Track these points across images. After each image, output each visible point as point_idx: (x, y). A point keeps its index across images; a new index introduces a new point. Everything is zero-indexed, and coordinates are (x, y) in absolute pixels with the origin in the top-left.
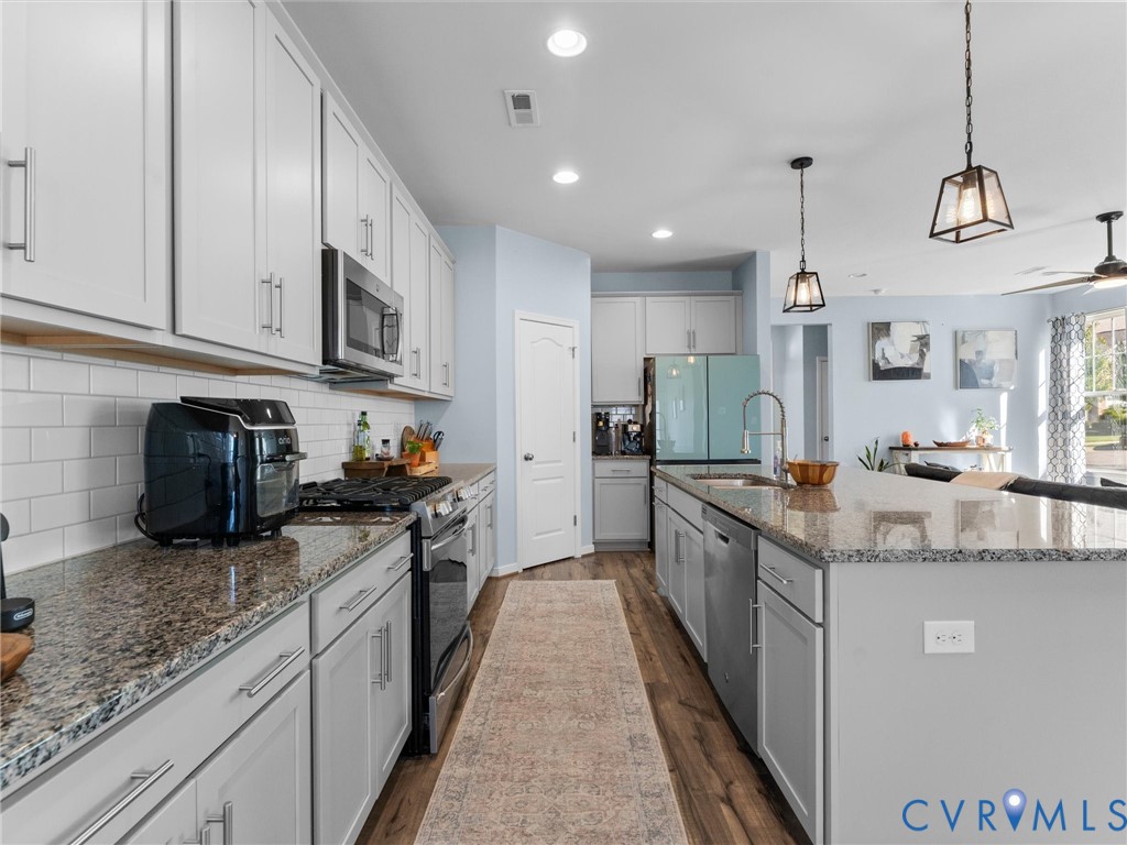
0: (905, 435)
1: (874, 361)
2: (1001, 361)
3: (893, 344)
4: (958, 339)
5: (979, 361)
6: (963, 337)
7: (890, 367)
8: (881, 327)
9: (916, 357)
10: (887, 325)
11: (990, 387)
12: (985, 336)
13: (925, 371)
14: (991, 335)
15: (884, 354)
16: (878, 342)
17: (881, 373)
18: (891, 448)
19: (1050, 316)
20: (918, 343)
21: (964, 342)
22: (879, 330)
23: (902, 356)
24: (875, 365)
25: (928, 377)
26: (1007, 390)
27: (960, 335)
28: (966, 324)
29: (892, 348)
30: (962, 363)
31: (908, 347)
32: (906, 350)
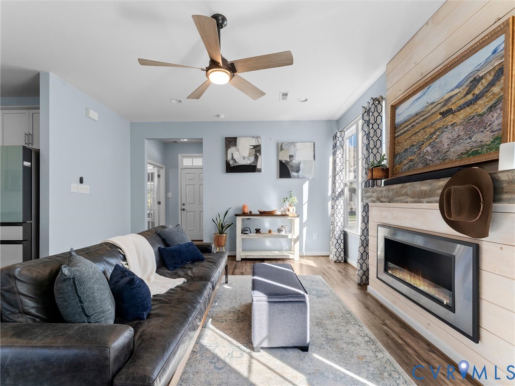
0: (244, 207)
1: (226, 161)
2: (305, 160)
3: (238, 150)
4: (280, 148)
5: (291, 161)
6: (281, 146)
7: (236, 164)
8: (231, 140)
9: (252, 159)
10: (235, 139)
11: (298, 177)
12: (295, 146)
13: (258, 167)
14: (298, 145)
15: (233, 157)
16: (229, 150)
18: (236, 215)
20: (254, 150)
21: (282, 149)
22: (230, 142)
23: (244, 158)
24: (227, 164)
25: (260, 171)
26: (308, 180)
27: (280, 145)
28: (284, 138)
29: (238, 153)
30: (281, 162)
31: (248, 153)
32: (246, 154)
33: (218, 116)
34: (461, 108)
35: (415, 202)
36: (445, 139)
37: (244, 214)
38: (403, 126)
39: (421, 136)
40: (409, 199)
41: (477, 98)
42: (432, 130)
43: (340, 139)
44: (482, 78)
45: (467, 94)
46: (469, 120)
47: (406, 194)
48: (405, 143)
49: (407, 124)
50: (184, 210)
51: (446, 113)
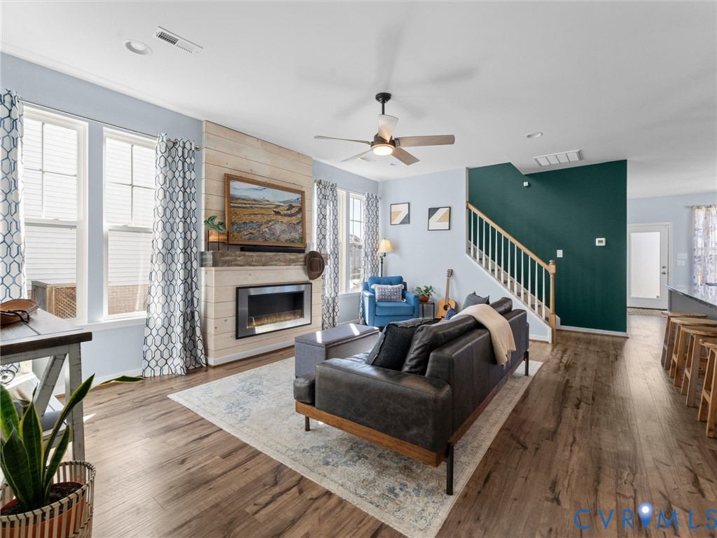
34: (285, 215)
35: (287, 265)
36: (278, 228)
38: (240, 201)
39: (258, 218)
40: (282, 264)
41: (292, 215)
42: (269, 219)
44: (294, 207)
45: (288, 210)
46: (289, 224)
48: (243, 217)
49: (245, 202)
51: (277, 213)
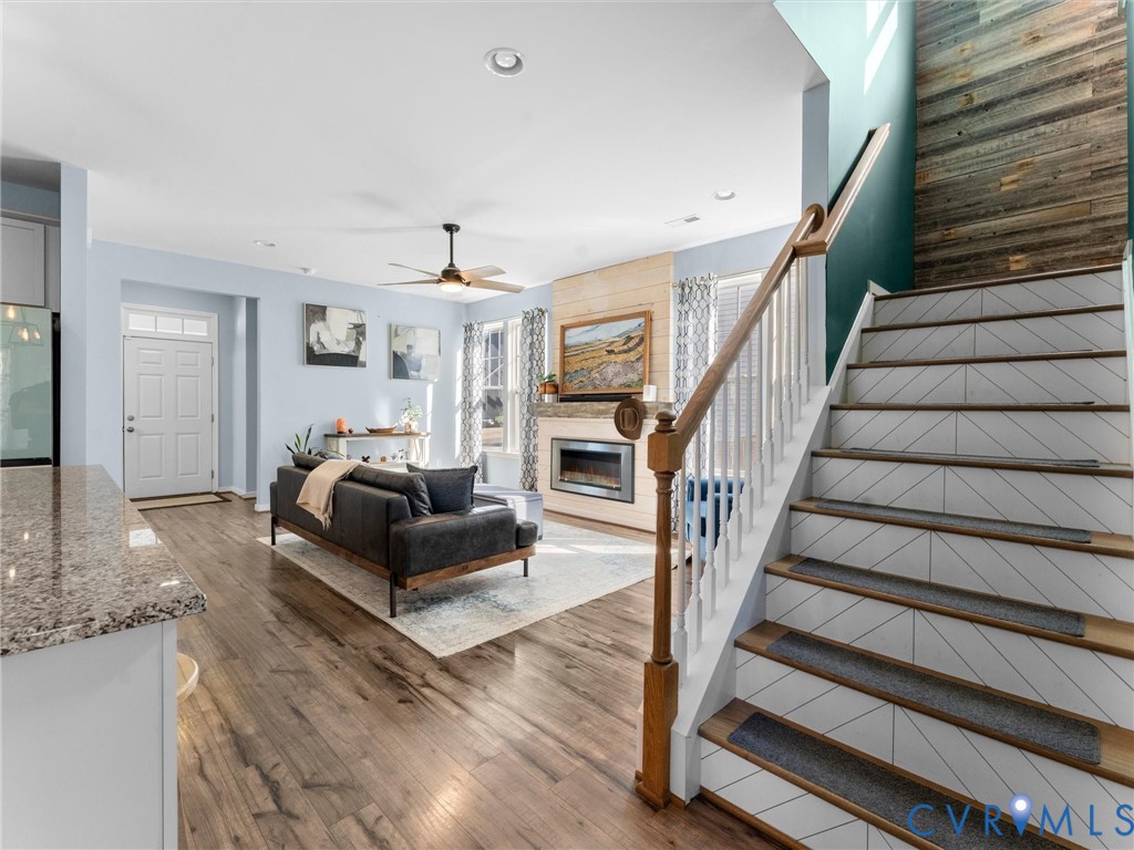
0: (339, 422)
1: (308, 344)
2: (428, 355)
3: (328, 328)
4: (393, 332)
5: (409, 354)
6: (396, 331)
7: (325, 352)
8: (317, 309)
9: (352, 345)
10: (324, 309)
11: (419, 378)
12: (414, 332)
13: (361, 359)
14: (419, 331)
15: (319, 338)
16: (313, 325)
17: (314, 357)
18: (326, 436)
19: (465, 322)
20: (355, 331)
21: (397, 335)
22: (315, 313)
23: (339, 343)
24: (310, 350)
25: (363, 365)
26: (433, 382)
27: (393, 328)
28: (399, 319)
29: (328, 333)
30: (395, 355)
31: (345, 334)
32: (342, 337)
33: (305, 270)
34: (620, 352)
36: (610, 371)
37: (340, 434)
38: (573, 349)
39: (589, 363)
41: (630, 350)
42: (600, 361)
43: (478, 333)
44: (632, 337)
45: (624, 344)
46: (625, 363)
47: (585, 411)
48: (574, 365)
49: (577, 348)
50: (131, 430)
51: (610, 352)
